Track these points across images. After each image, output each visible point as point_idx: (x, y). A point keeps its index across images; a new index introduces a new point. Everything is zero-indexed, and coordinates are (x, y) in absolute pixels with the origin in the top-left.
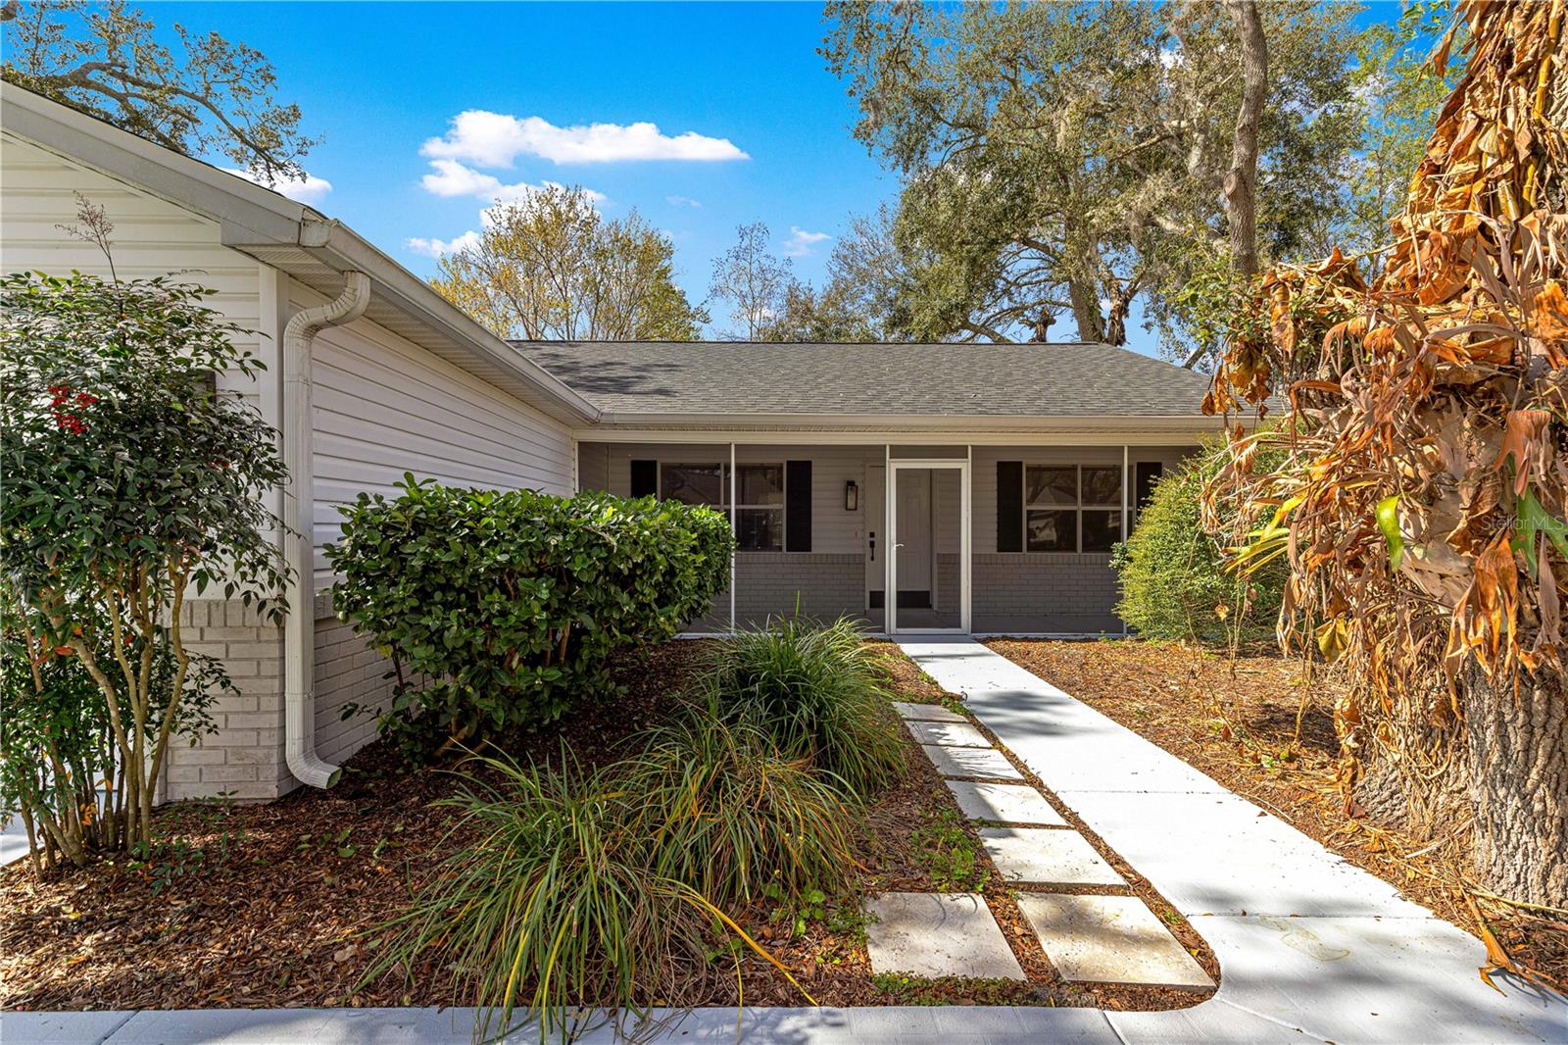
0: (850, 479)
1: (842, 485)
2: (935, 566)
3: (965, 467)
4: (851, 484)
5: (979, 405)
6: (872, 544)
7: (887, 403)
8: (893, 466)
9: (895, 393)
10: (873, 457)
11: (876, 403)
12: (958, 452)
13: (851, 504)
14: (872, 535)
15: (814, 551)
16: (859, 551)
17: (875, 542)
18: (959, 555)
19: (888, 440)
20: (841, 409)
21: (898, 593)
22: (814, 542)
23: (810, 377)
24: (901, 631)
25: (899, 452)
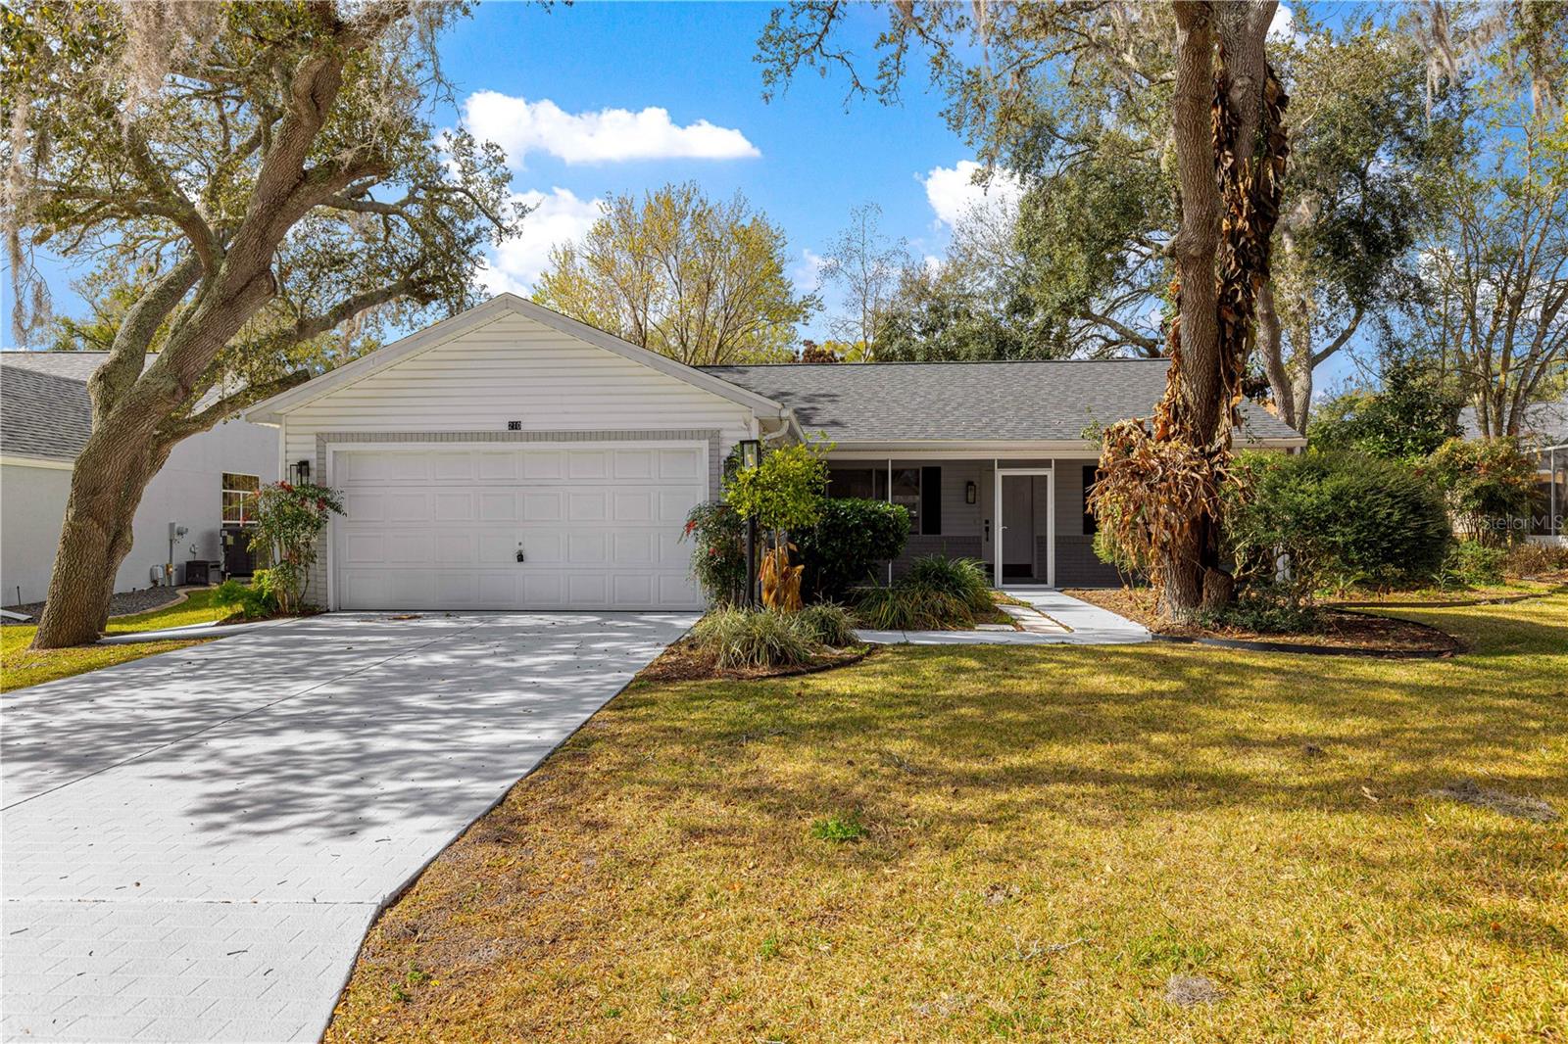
0: (971, 480)
1: (964, 485)
2: (1035, 545)
3: (1050, 473)
4: (970, 483)
5: (1059, 431)
6: (987, 529)
7: (996, 431)
8: (999, 474)
9: (1003, 421)
10: (986, 467)
11: (988, 430)
12: (1045, 463)
13: (971, 498)
14: (987, 522)
15: (943, 534)
16: (978, 534)
17: (989, 529)
18: (1046, 537)
19: (996, 456)
20: (964, 436)
21: (1004, 566)
22: (942, 527)
23: (940, 405)
24: (1006, 586)
25: (1005, 464)
